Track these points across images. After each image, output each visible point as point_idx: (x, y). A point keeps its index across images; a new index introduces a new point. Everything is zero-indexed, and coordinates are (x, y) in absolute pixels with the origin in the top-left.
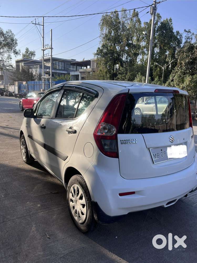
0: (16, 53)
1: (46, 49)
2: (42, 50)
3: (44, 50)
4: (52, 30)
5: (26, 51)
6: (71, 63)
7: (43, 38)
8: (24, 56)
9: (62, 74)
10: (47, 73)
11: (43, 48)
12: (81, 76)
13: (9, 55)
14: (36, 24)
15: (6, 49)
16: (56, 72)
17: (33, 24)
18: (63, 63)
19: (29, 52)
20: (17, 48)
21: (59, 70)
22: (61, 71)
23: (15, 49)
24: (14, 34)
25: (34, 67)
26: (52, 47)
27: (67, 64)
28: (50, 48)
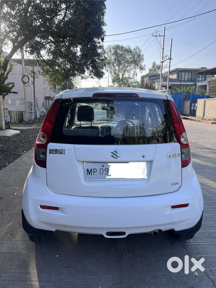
0: (142, 69)
1: (165, 60)
2: (161, 62)
3: (162, 62)
4: (172, 39)
5: (153, 66)
6: (199, 72)
7: (163, 49)
8: (151, 70)
9: (188, 85)
10: (163, 86)
11: (163, 60)
12: (209, 86)
13: (135, 72)
14: (156, 36)
15: (132, 66)
16: (181, 84)
17: (153, 36)
18: (190, 73)
19: (155, 67)
20: (143, 64)
21: (185, 81)
22: (186, 83)
23: (141, 65)
24: (141, 50)
25: (157, 81)
26: (171, 58)
27: (194, 74)
28: (168, 59)
